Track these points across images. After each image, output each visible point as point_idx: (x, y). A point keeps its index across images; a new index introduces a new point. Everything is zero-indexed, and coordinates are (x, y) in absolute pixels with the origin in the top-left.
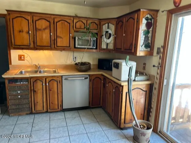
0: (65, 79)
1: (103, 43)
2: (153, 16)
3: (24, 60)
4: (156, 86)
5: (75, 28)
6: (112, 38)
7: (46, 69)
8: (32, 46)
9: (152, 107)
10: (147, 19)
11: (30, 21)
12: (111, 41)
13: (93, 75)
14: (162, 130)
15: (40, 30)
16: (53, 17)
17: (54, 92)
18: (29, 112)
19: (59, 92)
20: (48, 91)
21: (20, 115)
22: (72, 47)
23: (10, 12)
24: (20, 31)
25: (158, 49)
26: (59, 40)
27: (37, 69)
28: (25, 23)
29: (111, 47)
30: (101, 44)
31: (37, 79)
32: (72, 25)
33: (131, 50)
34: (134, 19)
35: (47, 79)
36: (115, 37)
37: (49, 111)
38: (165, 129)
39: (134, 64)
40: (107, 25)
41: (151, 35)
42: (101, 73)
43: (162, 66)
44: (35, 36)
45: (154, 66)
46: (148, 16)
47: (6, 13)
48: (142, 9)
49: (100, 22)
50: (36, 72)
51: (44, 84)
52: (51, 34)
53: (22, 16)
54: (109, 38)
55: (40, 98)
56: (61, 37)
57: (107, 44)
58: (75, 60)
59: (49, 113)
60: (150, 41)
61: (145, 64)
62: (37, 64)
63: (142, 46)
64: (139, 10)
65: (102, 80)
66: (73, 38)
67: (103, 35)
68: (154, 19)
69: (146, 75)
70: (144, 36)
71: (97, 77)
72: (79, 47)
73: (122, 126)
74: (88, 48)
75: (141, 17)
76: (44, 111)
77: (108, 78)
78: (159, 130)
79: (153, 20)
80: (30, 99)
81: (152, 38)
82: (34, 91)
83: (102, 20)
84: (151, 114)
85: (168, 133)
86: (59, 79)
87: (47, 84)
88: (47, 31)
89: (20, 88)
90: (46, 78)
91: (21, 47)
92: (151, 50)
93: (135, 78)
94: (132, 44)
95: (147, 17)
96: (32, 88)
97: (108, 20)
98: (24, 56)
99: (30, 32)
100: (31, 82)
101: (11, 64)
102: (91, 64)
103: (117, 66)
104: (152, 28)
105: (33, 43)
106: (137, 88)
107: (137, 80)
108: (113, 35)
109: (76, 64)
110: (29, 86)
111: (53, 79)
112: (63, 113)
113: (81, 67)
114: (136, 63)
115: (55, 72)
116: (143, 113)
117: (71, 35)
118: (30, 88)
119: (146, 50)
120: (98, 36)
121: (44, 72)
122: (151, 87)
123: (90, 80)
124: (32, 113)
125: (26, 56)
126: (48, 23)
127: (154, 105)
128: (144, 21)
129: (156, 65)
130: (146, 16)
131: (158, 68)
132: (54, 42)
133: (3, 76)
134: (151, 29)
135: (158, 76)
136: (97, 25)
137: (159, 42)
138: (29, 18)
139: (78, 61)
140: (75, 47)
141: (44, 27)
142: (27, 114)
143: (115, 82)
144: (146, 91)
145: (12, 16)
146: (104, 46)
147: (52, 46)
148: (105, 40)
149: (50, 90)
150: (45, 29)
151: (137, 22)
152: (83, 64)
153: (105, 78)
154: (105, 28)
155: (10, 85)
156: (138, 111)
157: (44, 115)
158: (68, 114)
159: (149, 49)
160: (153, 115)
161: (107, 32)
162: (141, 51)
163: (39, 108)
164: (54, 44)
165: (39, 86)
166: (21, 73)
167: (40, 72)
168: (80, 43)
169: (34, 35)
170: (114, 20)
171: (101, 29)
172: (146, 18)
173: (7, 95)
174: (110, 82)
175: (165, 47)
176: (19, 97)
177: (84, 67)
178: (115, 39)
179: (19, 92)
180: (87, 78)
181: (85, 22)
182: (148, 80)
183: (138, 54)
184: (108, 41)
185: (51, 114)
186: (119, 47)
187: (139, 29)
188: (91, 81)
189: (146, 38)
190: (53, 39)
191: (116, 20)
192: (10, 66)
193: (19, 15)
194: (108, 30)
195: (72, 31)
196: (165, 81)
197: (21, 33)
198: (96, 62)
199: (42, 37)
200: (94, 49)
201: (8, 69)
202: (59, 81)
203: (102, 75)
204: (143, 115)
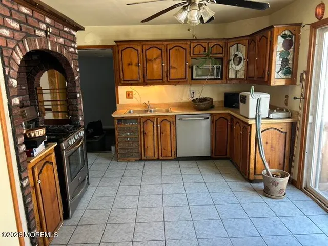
0: (180, 120)
1: (230, 70)
2: (292, 31)
3: (132, 98)
4: (299, 125)
5: (193, 54)
6: (243, 63)
7: (157, 109)
8: (141, 80)
9: (295, 154)
10: (284, 37)
11: (140, 51)
12: (241, 67)
13: (216, 114)
14: (308, 186)
15: (150, 60)
16: (166, 43)
17: (166, 136)
18: (138, 159)
19: (172, 136)
20: (160, 133)
21: (129, 161)
22: (188, 79)
23: (119, 43)
24: (129, 64)
25: (302, 75)
26: (172, 71)
27: (147, 107)
28: (134, 53)
29: (241, 75)
30: (228, 73)
31: (148, 119)
32: (188, 50)
33: (264, 78)
34: (267, 38)
35: (159, 119)
36: (247, 62)
37: (161, 158)
38: (312, 184)
39: (265, 98)
40: (236, 45)
41: (292, 57)
42: (227, 112)
43: (305, 98)
44: (145, 68)
45: (295, 98)
46: (286, 32)
47: (115, 43)
48: (275, 25)
49: (226, 44)
50: (146, 111)
51: (155, 125)
52: (163, 64)
53: (131, 46)
54: (239, 64)
55: (150, 141)
56: (174, 68)
57: (237, 71)
58: (192, 96)
59: (161, 162)
60: (290, 66)
61: (287, 97)
62: (147, 103)
63: (278, 73)
64: (272, 27)
65: (229, 121)
66: (189, 67)
67: (231, 61)
68: (295, 35)
69: (287, 111)
70: (281, 59)
71: (222, 117)
72: (197, 78)
74: (208, 79)
75: (275, 36)
76: (155, 158)
77: (235, 118)
78: (304, 185)
79: (293, 36)
80: (140, 143)
81: (293, 61)
82: (145, 134)
83: (229, 41)
84: (293, 164)
85: (317, 189)
86: (172, 120)
87: (159, 125)
88: (159, 61)
89: (129, 129)
90: (157, 117)
91: (130, 82)
92: (292, 76)
93: (269, 115)
94: (264, 71)
95: (285, 34)
96: (142, 130)
97: (238, 40)
98: (132, 92)
99: (140, 64)
100: (141, 121)
101: (118, 103)
102: (215, 99)
103: (245, 100)
104: (292, 47)
105: (142, 76)
106: (272, 128)
107: (271, 117)
108: (244, 60)
109: (194, 101)
110: (139, 127)
111: (165, 119)
112: (177, 163)
113: (201, 105)
114: (269, 95)
115: (167, 111)
116: (282, 162)
117: (187, 63)
118: (139, 130)
119: (285, 77)
120: (223, 61)
121: (155, 111)
122: (293, 127)
123: (212, 122)
124: (141, 160)
125: (134, 93)
126: (159, 52)
127: (297, 151)
128: (280, 40)
129: (299, 96)
130: (284, 33)
131: (301, 101)
132: (167, 74)
133: (113, 115)
134: (291, 50)
135: (301, 112)
136: (223, 48)
137: (302, 67)
138: (139, 48)
139: (197, 96)
140: (192, 79)
141: (155, 57)
142: (136, 161)
143: (243, 122)
144: (286, 132)
145: (121, 48)
146: (232, 75)
147: (165, 79)
148: (234, 66)
149: (162, 133)
150: (155, 59)
151: (270, 41)
152: (201, 100)
153: (232, 117)
154: (233, 50)
155: (120, 125)
156: (275, 159)
157: (155, 162)
158: (184, 164)
159: (289, 76)
160: (296, 164)
161: (236, 56)
162: (278, 78)
163: (150, 153)
164: (167, 77)
165: (150, 127)
166: (130, 112)
167: (151, 111)
168: (200, 73)
169: (144, 67)
170: (246, 38)
171: (227, 53)
172: (283, 35)
173: (117, 137)
174: (238, 122)
175: (308, 72)
176: (128, 139)
177: (203, 105)
178: (247, 64)
179: (128, 134)
180: (208, 118)
181: (205, 44)
182: (289, 118)
183: (272, 84)
184: (238, 68)
185: (163, 163)
186: (251, 74)
187: (273, 51)
188: (213, 123)
189: (285, 62)
190: (166, 70)
191: (248, 38)
192: (117, 105)
193: (128, 46)
194: (237, 53)
195: (188, 58)
196: (310, 118)
197: (130, 66)
198: (222, 99)
199: (153, 69)
200: (219, 79)
201: (115, 109)
202: (172, 121)
203: (230, 115)
204: (282, 166)
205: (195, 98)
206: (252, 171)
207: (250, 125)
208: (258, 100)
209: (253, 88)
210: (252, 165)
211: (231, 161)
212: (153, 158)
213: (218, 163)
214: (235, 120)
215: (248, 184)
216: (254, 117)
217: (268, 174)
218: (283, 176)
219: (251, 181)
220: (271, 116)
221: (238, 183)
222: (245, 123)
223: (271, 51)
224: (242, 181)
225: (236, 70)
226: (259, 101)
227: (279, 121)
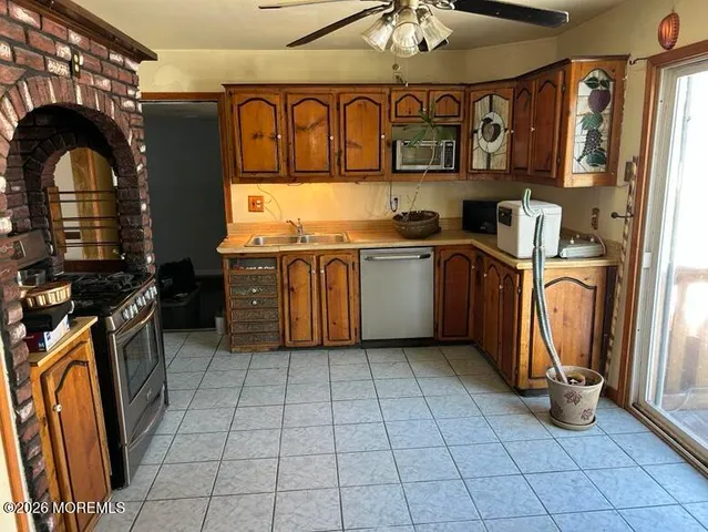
0: (368, 259)
1: (475, 153)
2: (610, 74)
3: (261, 211)
4: (623, 273)
5: (396, 116)
6: (502, 138)
7: (317, 234)
8: (283, 172)
9: (613, 332)
10: (592, 83)
11: (280, 108)
12: (498, 146)
13: (444, 248)
14: (641, 402)
15: (304, 129)
16: (338, 90)
17: (338, 294)
18: (276, 345)
19: (352, 294)
20: (324, 289)
21: (255, 351)
22: (385, 171)
23: (232, 90)
24: (255, 136)
25: (629, 165)
26: (351, 152)
27: (295, 232)
28: (267, 111)
29: (499, 163)
30: (470, 157)
31: (298, 257)
32: (385, 108)
33: (550, 171)
34: (556, 86)
35: (322, 258)
36: (512, 135)
37: (326, 343)
38: (649, 397)
39: (553, 214)
40: (487, 99)
41: (607, 126)
42: (468, 241)
43: (636, 214)
44: (291, 146)
45: (614, 215)
46: (597, 74)
47: (223, 89)
48: (577, 57)
49: (465, 95)
50: (293, 240)
51: (314, 272)
52: (332, 138)
53: (260, 96)
54: (492, 141)
55: (303, 306)
56: (356, 145)
57: (489, 154)
58: (394, 206)
59: (326, 351)
60: (604, 145)
61: (596, 211)
62: (295, 220)
63: (579, 160)
64: (567, 62)
65: (473, 261)
66: (388, 144)
67: (476, 132)
68: (614, 81)
69: (597, 242)
70: (586, 132)
71: (458, 254)
72: (405, 168)
73: (523, 385)
74: (430, 171)
75: (572, 81)
76: (314, 344)
77: (489, 255)
78: (632, 400)
79: (611, 83)
80: (280, 310)
81: (610, 137)
82: (291, 290)
83: (472, 88)
84: (609, 354)
85: (659, 408)
86: (351, 259)
87: (322, 271)
88: (321, 130)
89: (256, 280)
90: (319, 254)
91: (257, 175)
92: (607, 169)
93: (560, 250)
94: (550, 157)
95: (594, 79)
96: (286, 281)
97: (492, 87)
98: (261, 198)
99: (279, 136)
100: (283, 263)
101: (231, 221)
102: (442, 215)
103: (508, 218)
104: (609, 107)
105: (285, 164)
106: (566, 278)
107: (564, 256)
108: (506, 130)
109: (398, 218)
110: (278, 275)
111: (336, 258)
112: (362, 353)
113: (414, 226)
114: (560, 209)
115: (340, 240)
116: (586, 351)
117: (383, 136)
118: (279, 282)
119: (593, 169)
120: (460, 134)
121: (313, 240)
122: (609, 276)
123: (437, 264)
124: (283, 348)
125: (267, 198)
126: (324, 109)
127: (617, 327)
128: (584, 91)
129: (622, 211)
130: (591, 76)
131: (626, 221)
132: (339, 160)
133: (219, 250)
134: (607, 111)
135: (627, 245)
136: (459, 103)
137: (629, 148)
138: (276, 100)
139: (404, 208)
140: (395, 171)
141: (312, 121)
142: (272, 350)
143: (504, 264)
144: (595, 288)
145: (237, 100)
146: (478, 163)
147: (334, 170)
148: (483, 143)
149: (329, 288)
150: (313, 126)
151: (563, 93)
152: (414, 216)
153: (481, 255)
154: (481, 109)
155: (234, 272)
156: (572, 344)
157: (316, 353)
158: (376, 356)
159: (602, 168)
160: (615, 355)
161: (488, 121)
162: (578, 172)
163: (302, 333)
164: (339, 165)
165: (302, 276)
166: (257, 242)
167: (303, 241)
168: (410, 157)
169: (288, 144)
170: (508, 84)
171: (469, 114)
172: (590, 79)
173: (228, 298)
174: (492, 265)
175: (642, 160)
176: (255, 302)
177: (417, 226)
178: (512, 140)
179: (255, 291)
180: (428, 256)
181: (422, 96)
182: (601, 257)
183: (567, 183)
184: (492, 147)
185: (332, 353)
186: (521, 162)
187: (568, 113)
188: (439, 265)
189: (593, 137)
190: (336, 151)
191: (515, 84)
192: (228, 225)
193: (254, 96)
194: (490, 115)
195: (386, 125)
196: (646, 257)
197: (258, 140)
198: (458, 212)
199: (309, 145)
200: (451, 171)
201: (223, 234)
202: (350, 262)
203: (475, 248)
204: (586, 359)
205: (399, 212)
206: (523, 370)
207: (521, 272)
208: (538, 218)
209: (528, 192)
210: (524, 358)
211: (477, 348)
212: (308, 344)
213: (450, 351)
214: (486, 259)
215: (515, 398)
216: (531, 255)
217: (559, 377)
218: (591, 382)
219: (522, 393)
220: (564, 253)
221: (493, 395)
222: (510, 267)
223: (565, 114)
224: (503, 392)
225: (489, 151)
226: (539, 222)
227: (581, 263)
